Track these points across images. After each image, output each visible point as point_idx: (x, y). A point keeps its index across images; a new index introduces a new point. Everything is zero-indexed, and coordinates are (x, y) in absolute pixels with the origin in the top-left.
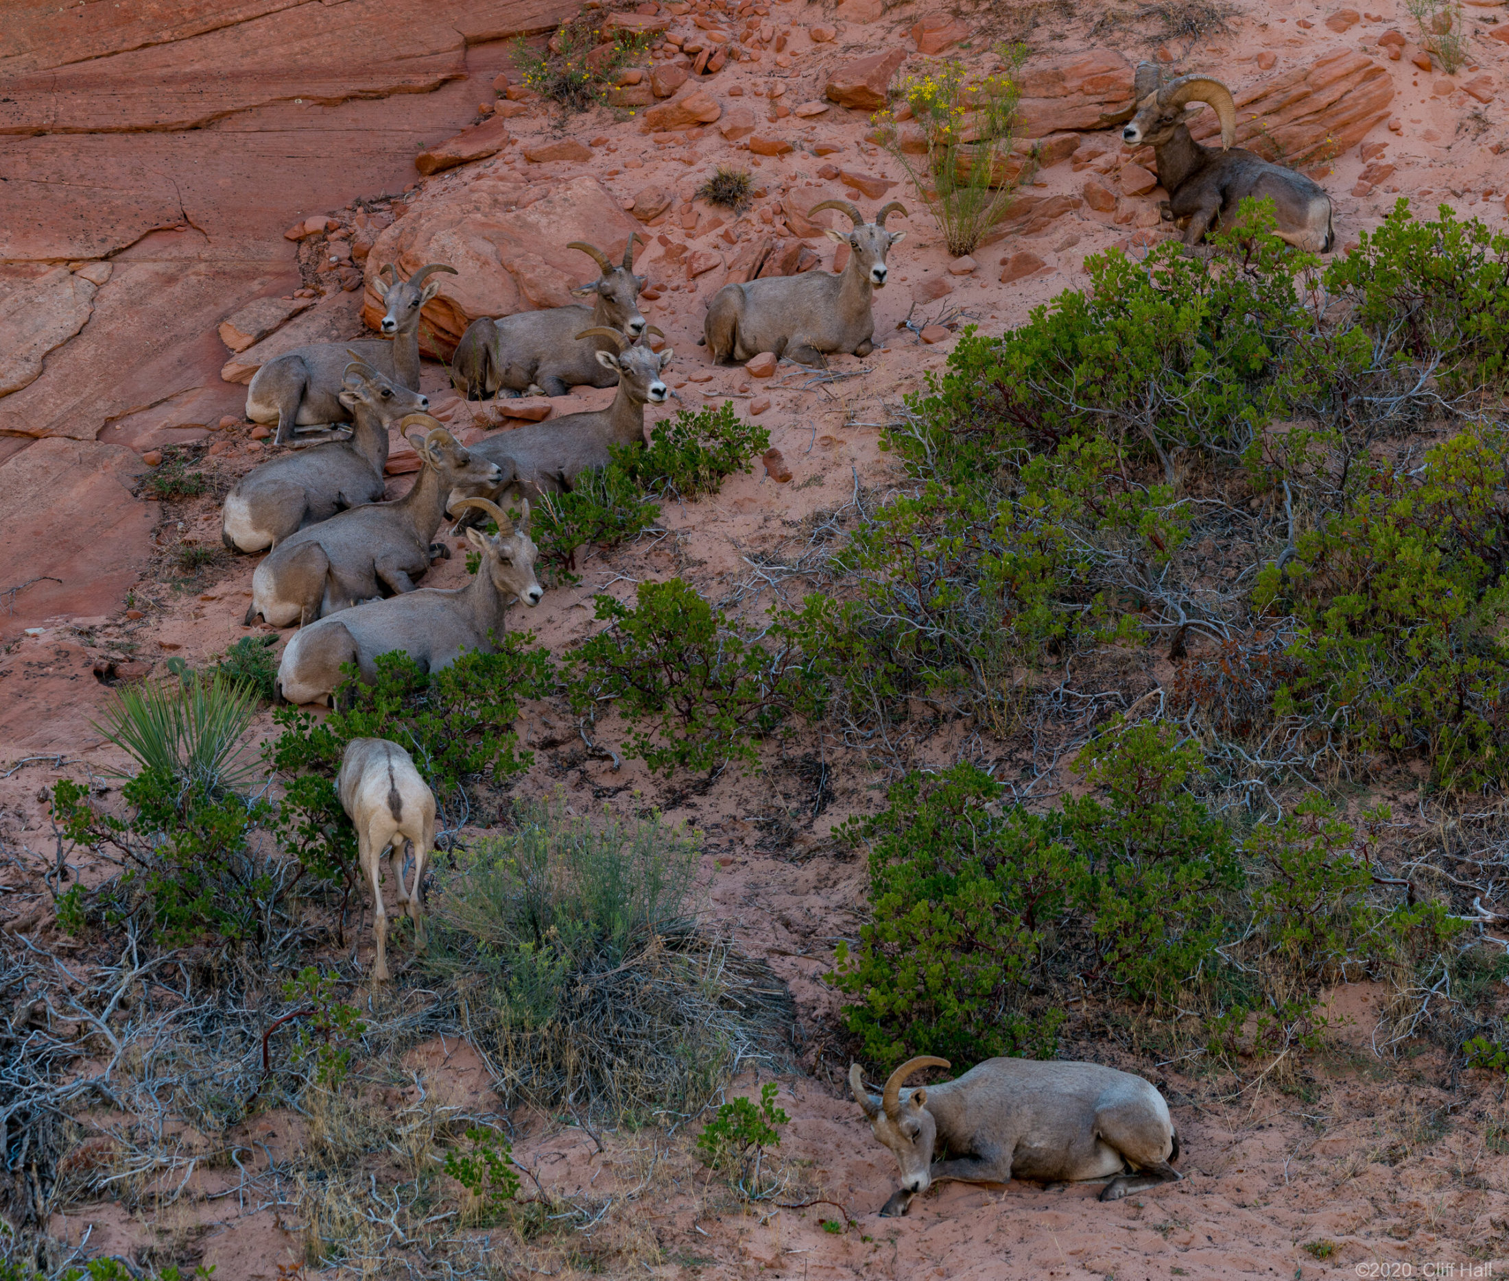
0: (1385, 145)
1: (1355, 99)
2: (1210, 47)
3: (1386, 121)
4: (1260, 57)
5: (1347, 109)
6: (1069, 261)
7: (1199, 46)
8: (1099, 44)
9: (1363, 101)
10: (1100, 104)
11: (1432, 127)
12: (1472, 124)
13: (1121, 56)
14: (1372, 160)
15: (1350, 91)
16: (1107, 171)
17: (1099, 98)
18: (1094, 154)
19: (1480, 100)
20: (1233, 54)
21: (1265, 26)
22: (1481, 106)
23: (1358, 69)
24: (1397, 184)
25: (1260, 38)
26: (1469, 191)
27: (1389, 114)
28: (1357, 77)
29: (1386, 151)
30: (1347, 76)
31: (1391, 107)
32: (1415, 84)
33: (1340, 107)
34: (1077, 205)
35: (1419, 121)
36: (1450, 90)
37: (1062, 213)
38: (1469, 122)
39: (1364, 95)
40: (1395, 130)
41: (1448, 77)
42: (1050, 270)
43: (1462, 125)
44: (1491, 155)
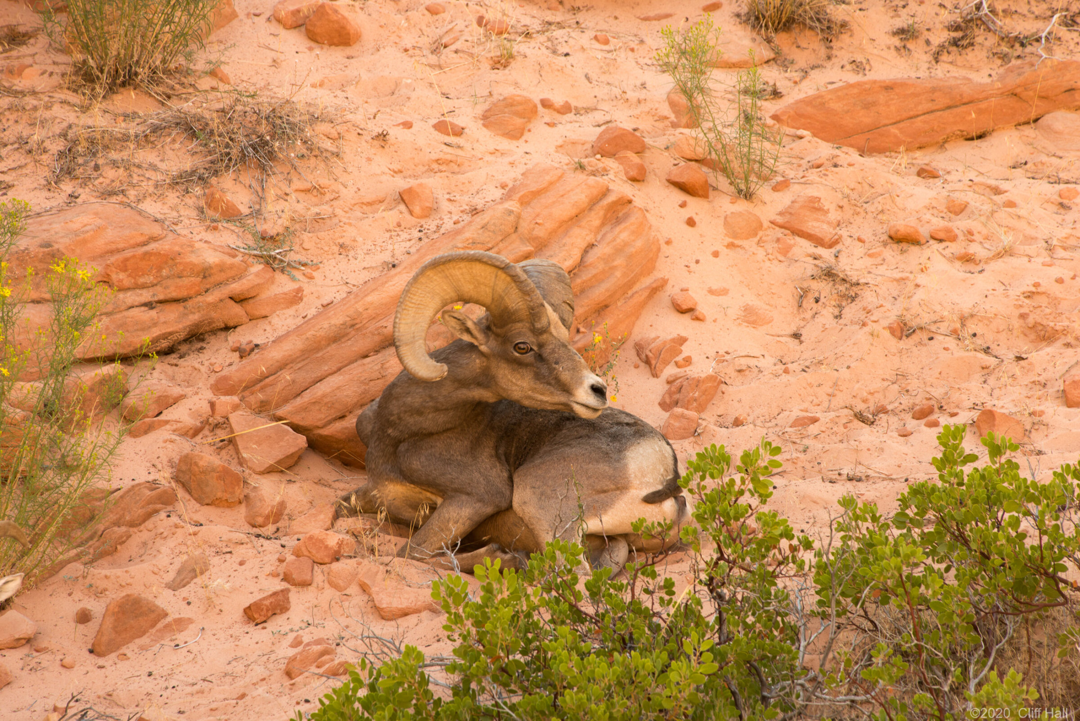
0: (682, 340)
1: (607, 259)
2: (297, 184)
3: (664, 297)
4: (404, 198)
5: (598, 279)
6: (210, 604)
7: (275, 184)
8: (85, 194)
9: (619, 261)
10: (149, 305)
11: (751, 299)
12: (823, 288)
13: (140, 213)
14: (670, 371)
15: (592, 246)
16: (196, 432)
17: (146, 296)
18: (166, 402)
19: (818, 241)
20: (348, 194)
21: (382, 137)
22: (826, 254)
23: (594, 202)
24: (736, 410)
25: (382, 162)
26: (883, 410)
27: (664, 282)
28: (595, 219)
29: (687, 350)
30: (576, 218)
31: (662, 270)
32: (691, 222)
33: (585, 276)
34: (167, 500)
35: (724, 292)
36: (755, 229)
37: (149, 516)
38: (815, 285)
39: (619, 251)
40: (685, 310)
41: (742, 206)
42: (181, 624)
43: (805, 292)
44: (893, 344)
